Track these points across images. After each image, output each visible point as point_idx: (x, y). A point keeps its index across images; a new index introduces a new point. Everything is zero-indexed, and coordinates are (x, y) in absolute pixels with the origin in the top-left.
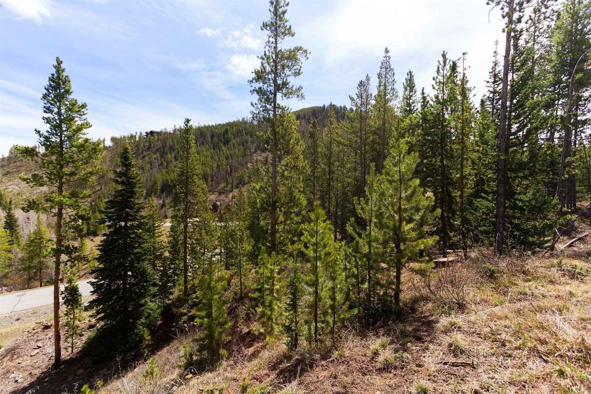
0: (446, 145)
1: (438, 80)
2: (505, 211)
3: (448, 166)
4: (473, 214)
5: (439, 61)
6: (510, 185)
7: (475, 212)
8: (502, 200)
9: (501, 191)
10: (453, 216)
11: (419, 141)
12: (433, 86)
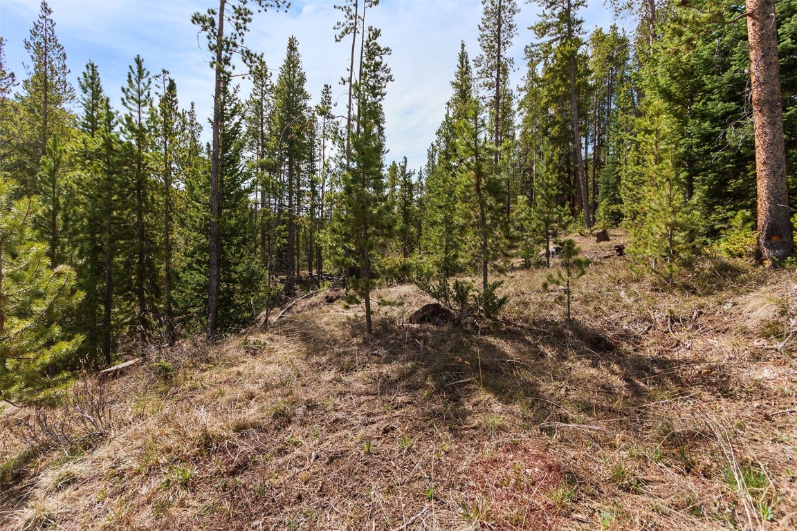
0: (145, 194)
1: (129, 94)
2: (219, 285)
3: (148, 225)
4: (182, 292)
5: (131, 67)
6: (224, 253)
7: (183, 289)
8: (215, 272)
9: (214, 261)
10: (158, 296)
11: (98, 180)
12: (123, 100)
